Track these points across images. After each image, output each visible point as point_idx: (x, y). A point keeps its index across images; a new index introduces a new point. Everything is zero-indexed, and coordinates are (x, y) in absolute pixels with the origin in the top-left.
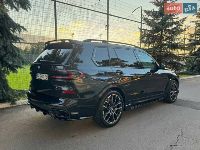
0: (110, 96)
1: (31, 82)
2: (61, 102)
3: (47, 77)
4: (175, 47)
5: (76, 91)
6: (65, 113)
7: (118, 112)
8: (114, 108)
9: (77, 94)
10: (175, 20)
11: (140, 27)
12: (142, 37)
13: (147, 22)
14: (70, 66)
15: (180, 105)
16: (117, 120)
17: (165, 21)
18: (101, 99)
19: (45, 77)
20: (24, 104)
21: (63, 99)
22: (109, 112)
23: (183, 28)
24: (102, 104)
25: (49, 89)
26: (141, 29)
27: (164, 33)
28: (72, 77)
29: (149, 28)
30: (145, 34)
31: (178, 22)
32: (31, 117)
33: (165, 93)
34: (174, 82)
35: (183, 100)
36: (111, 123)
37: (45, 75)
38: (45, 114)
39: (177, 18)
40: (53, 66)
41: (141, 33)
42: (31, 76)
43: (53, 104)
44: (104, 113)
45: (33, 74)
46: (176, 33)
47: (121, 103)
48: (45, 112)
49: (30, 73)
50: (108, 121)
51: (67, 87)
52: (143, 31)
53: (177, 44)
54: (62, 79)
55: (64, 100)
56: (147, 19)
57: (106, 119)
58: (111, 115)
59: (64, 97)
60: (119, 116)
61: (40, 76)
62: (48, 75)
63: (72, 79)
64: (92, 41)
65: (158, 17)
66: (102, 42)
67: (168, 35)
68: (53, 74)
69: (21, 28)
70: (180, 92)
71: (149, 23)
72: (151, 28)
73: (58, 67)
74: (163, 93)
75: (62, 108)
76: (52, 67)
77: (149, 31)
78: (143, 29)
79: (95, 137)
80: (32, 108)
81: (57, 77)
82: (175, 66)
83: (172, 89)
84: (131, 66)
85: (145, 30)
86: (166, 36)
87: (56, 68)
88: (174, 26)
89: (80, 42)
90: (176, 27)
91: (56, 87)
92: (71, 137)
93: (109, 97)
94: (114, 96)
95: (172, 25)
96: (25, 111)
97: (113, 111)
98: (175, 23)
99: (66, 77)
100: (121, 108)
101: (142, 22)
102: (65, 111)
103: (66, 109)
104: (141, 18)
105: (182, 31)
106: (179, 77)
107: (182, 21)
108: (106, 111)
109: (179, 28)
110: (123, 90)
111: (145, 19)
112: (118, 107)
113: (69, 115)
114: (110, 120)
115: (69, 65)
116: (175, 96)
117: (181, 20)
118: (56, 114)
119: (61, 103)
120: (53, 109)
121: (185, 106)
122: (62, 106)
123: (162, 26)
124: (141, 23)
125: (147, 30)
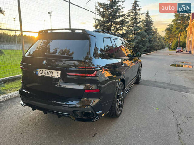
0: (119, 88)
1: (23, 78)
3: (59, 74)
7: (122, 100)
8: (120, 98)
10: (121, 14)
12: (96, 26)
16: (122, 108)
19: (55, 74)
27: (112, 24)
29: (102, 19)
36: (119, 112)
37: (54, 71)
39: (122, 12)
41: (95, 22)
47: (123, 92)
54: (84, 76)
56: (100, 10)
58: (120, 106)
61: (44, 73)
63: (96, 76)
71: (103, 15)
74: (136, 77)
75: (86, 110)
77: (102, 21)
78: (98, 20)
80: (34, 109)
85: (99, 20)
88: (121, 19)
90: (123, 20)
95: (119, 17)
98: (122, 16)
100: (123, 96)
102: (90, 112)
103: (91, 109)
104: (95, 8)
109: (125, 20)
111: (98, 10)
113: (94, 116)
117: (127, 14)
118: (77, 115)
120: (75, 111)
121: (150, 85)
124: (95, 13)
125: (100, 20)
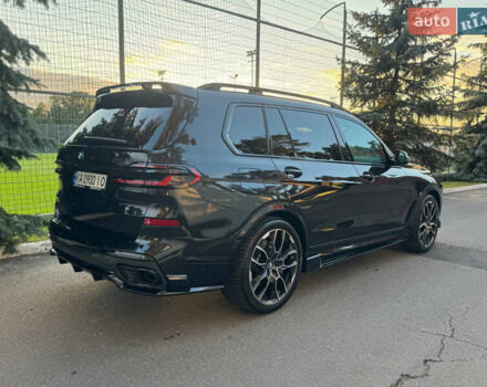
0: (267, 235)
1: (59, 195)
2: (141, 247)
3: (104, 182)
4: (430, 109)
5: (182, 219)
6: (152, 277)
7: (287, 274)
8: (277, 264)
9: (184, 228)
10: (432, 41)
11: (340, 56)
12: (345, 84)
13: (360, 43)
14: (165, 154)
15: (444, 259)
16: (284, 295)
17: (406, 41)
18: (245, 239)
19: (98, 182)
20: (38, 251)
21: (146, 239)
22: (265, 275)
23: (450, 60)
24: (247, 254)
25: (111, 214)
26: (343, 61)
27: (401, 73)
28: (170, 183)
29: (365, 60)
30: (354, 74)
31: (440, 44)
32: (57, 285)
33: (408, 228)
34: (429, 199)
35: (451, 247)
36: (270, 302)
37: (97, 175)
38: (97, 278)
40: (119, 151)
41: (343, 72)
42: (60, 177)
43: (117, 253)
44: (253, 277)
45: (66, 174)
46: (433, 72)
47: (295, 251)
48: (99, 274)
49: (57, 171)
50: (263, 298)
51: (157, 207)
52: (348, 66)
53: (434, 101)
54: (143, 186)
55: (148, 242)
56: (360, 35)
57: (258, 292)
58: (271, 284)
59: (148, 234)
60: (290, 285)
61: (83, 179)
62: (105, 176)
63: (170, 187)
64: (223, 89)
65: (387, 32)
66: (247, 91)
67: (412, 78)
68: (119, 174)
69: (32, 51)
70: (442, 224)
71: (364, 46)
72: (369, 59)
73: (133, 155)
74: (402, 228)
75: (143, 264)
76: (117, 155)
77: (363, 66)
78: (349, 62)
79: (230, 338)
80: (62, 262)
81: (129, 182)
82: (428, 159)
83: (424, 218)
84: (318, 156)
85: (354, 64)
86: (407, 81)
87: (128, 157)
88: (428, 55)
89: (191, 89)
90: (434, 58)
91: (127, 208)
92: (166, 339)
93: (265, 237)
94: (280, 233)
95: (424, 52)
96: (42, 270)
97: (274, 271)
98: (431, 48)
99: (155, 183)
100: (295, 263)
101: (347, 44)
103: (153, 265)
104: (345, 32)
105: (448, 68)
106: (441, 186)
107: (449, 43)
108: (257, 271)
109: (442, 60)
110: (300, 217)
111: (354, 36)
112: (288, 261)
113: (161, 282)
114: (268, 296)
115: (163, 150)
116: (431, 235)
117: (448, 40)
118: (127, 278)
119: (139, 250)
120: (121, 267)
121: (455, 261)
122: (143, 257)
123: (398, 55)
124: (344, 46)
125: (357, 64)
